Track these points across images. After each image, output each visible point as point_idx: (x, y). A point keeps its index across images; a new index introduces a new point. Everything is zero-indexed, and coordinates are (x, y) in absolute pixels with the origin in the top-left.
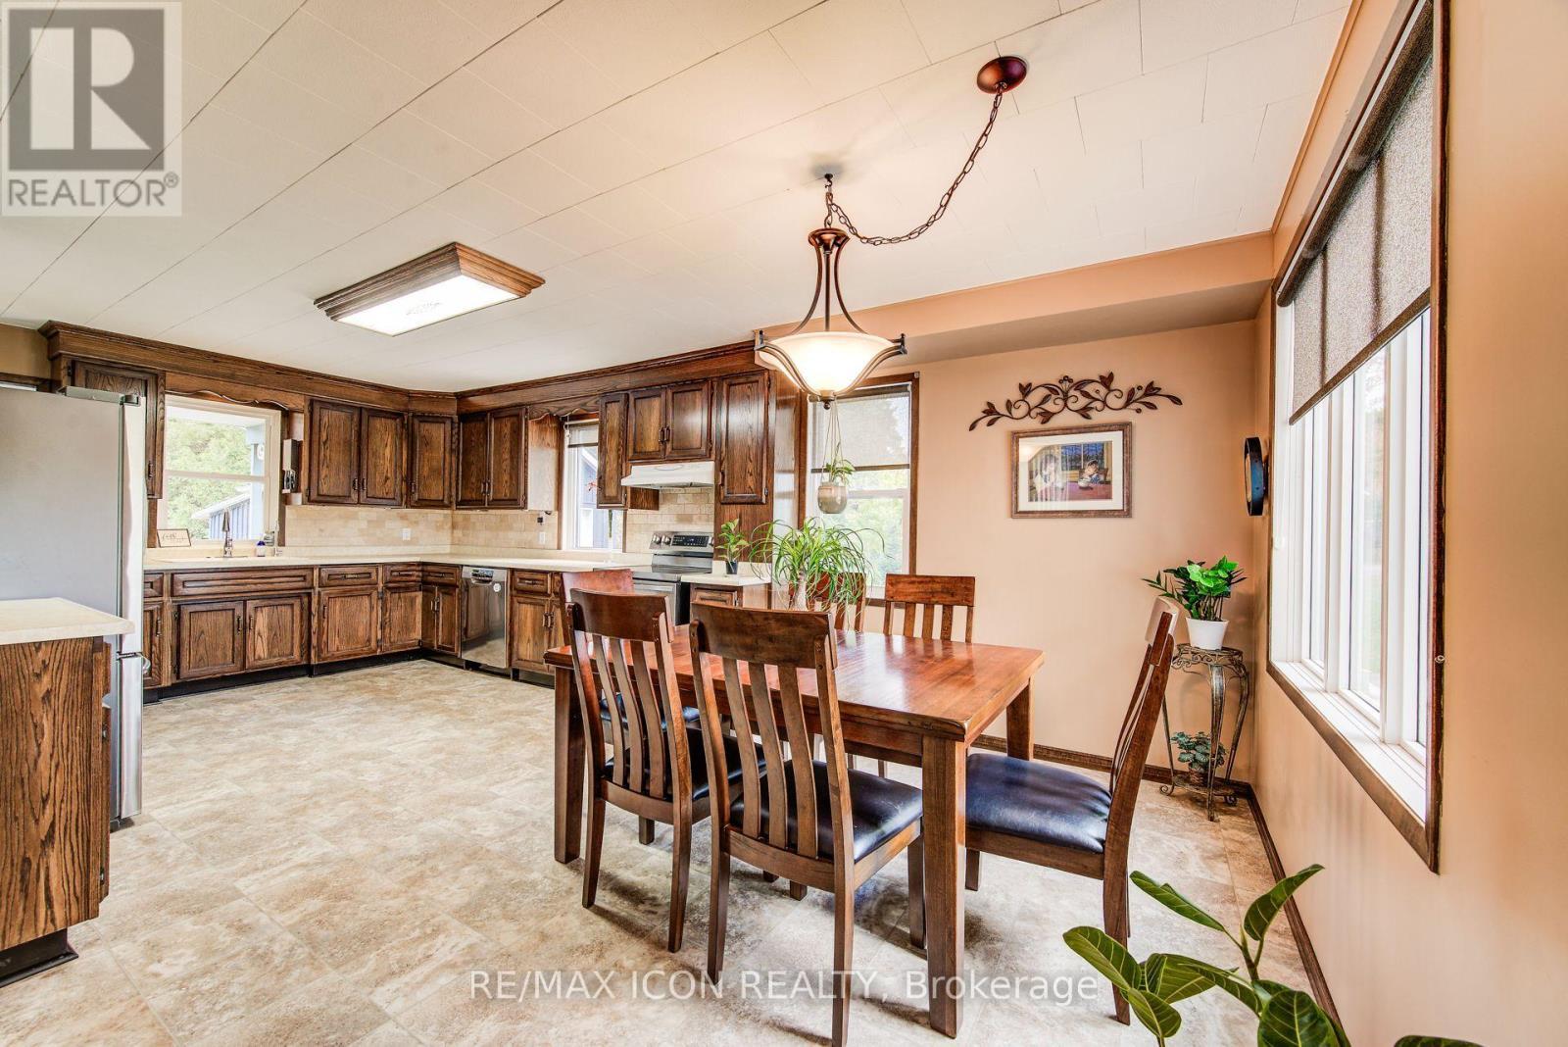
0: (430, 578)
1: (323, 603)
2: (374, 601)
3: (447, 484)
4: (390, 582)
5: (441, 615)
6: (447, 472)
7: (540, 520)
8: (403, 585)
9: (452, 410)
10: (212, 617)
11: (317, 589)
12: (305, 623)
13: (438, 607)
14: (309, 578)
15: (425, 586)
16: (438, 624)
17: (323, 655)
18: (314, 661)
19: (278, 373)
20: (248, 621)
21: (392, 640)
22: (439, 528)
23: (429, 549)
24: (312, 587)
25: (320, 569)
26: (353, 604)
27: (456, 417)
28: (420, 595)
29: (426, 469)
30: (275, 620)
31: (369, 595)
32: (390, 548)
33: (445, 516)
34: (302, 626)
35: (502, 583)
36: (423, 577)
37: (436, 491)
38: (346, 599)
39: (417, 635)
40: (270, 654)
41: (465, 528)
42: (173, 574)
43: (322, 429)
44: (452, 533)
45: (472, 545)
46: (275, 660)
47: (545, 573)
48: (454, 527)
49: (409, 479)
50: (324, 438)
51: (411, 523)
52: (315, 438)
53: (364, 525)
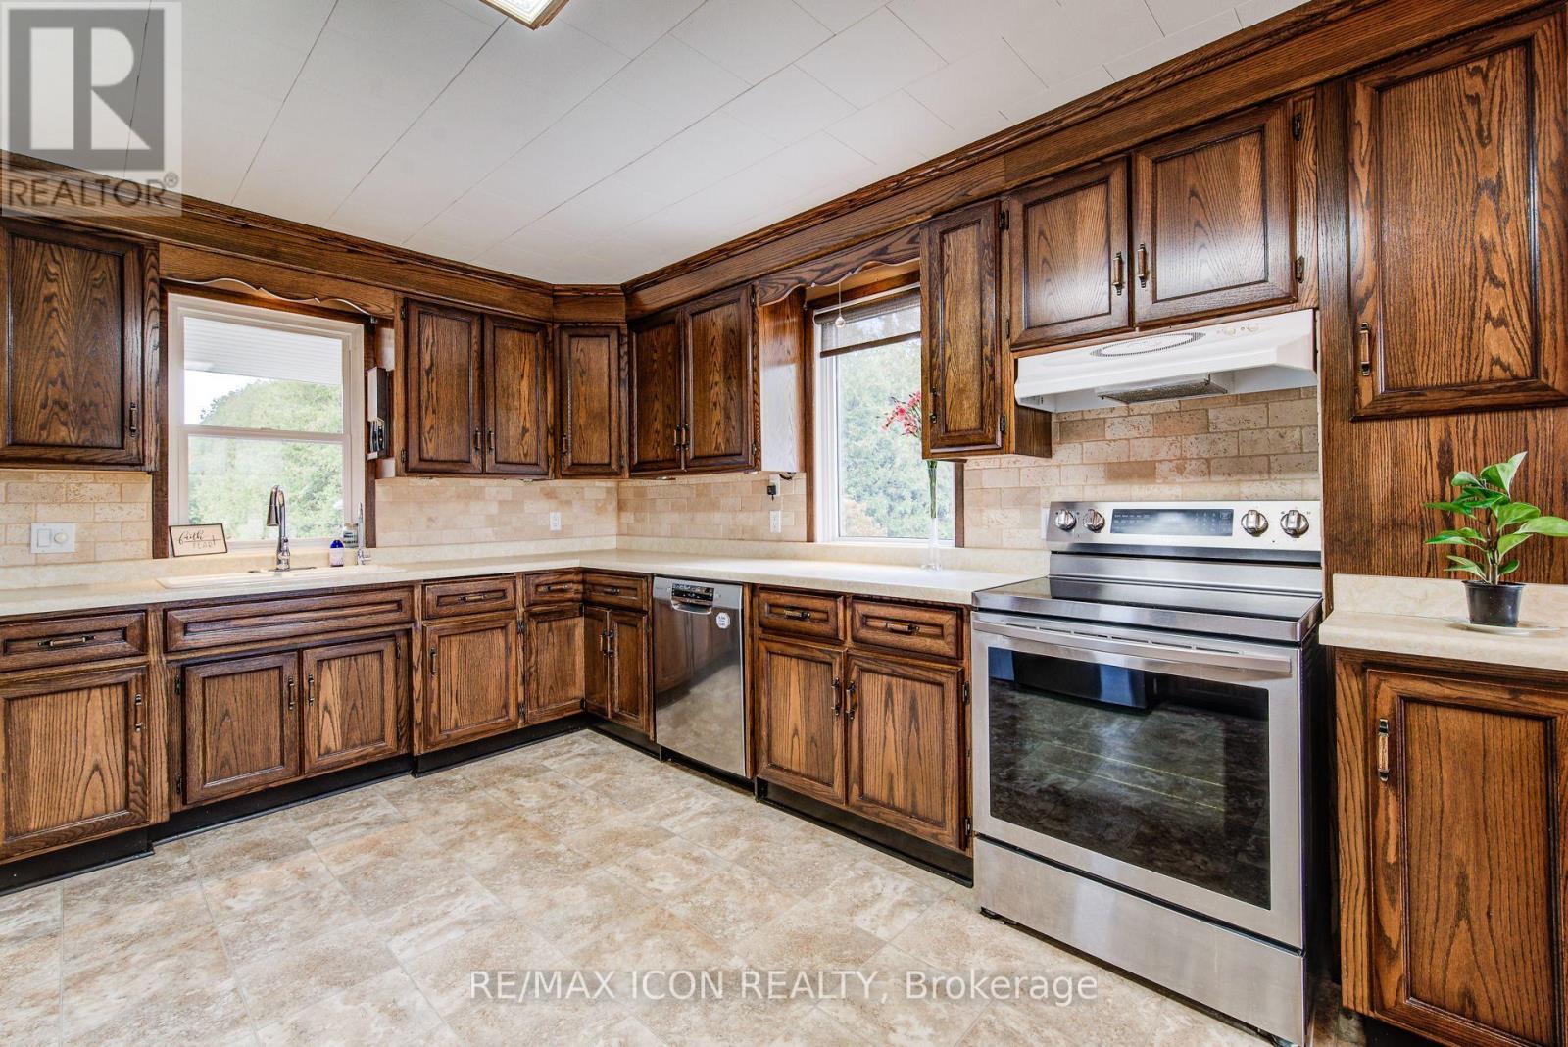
0: (598, 597)
1: (430, 646)
2: (511, 638)
3: (615, 436)
4: (536, 604)
5: (617, 659)
6: (614, 416)
7: (772, 490)
8: (553, 608)
9: (618, 315)
10: (244, 683)
11: (420, 623)
12: (402, 683)
13: (612, 647)
14: (406, 605)
15: (588, 606)
16: (612, 676)
17: (432, 739)
18: (419, 749)
19: (350, 251)
20: (306, 687)
21: (542, 700)
22: (600, 510)
23: (589, 544)
24: (412, 620)
25: (424, 587)
26: (477, 643)
27: (624, 326)
28: (580, 622)
29: (583, 413)
30: (353, 681)
31: (504, 628)
32: (534, 543)
33: (608, 490)
34: (397, 688)
35: (732, 613)
36: (584, 593)
37: (597, 448)
38: (468, 637)
39: (578, 690)
40: (346, 745)
41: (638, 509)
42: (166, 609)
43: (424, 346)
44: (619, 517)
45: (652, 536)
46: (352, 753)
47: (833, 596)
48: (621, 507)
49: (557, 432)
50: (426, 363)
51: (561, 502)
52: (413, 362)
53: (494, 509)
